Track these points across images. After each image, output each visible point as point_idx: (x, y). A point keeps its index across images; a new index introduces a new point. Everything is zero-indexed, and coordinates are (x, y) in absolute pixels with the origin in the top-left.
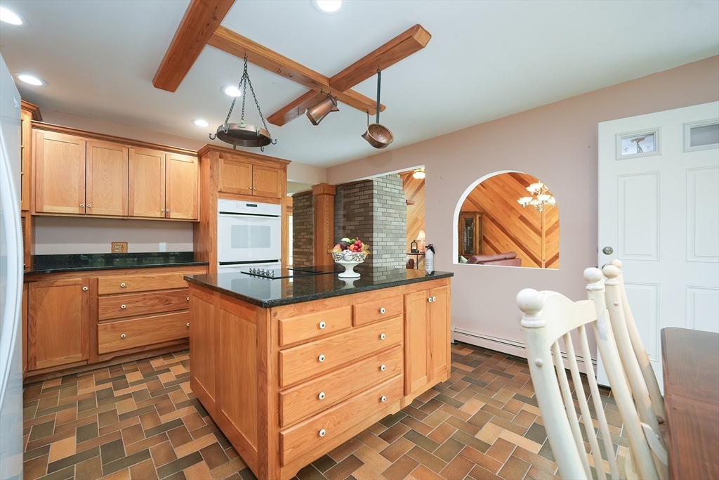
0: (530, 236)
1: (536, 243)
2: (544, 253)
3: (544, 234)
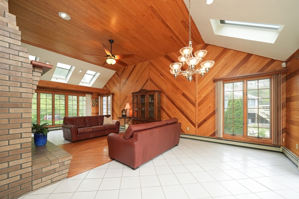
0: (189, 106)
1: (192, 111)
2: (197, 118)
3: (197, 105)
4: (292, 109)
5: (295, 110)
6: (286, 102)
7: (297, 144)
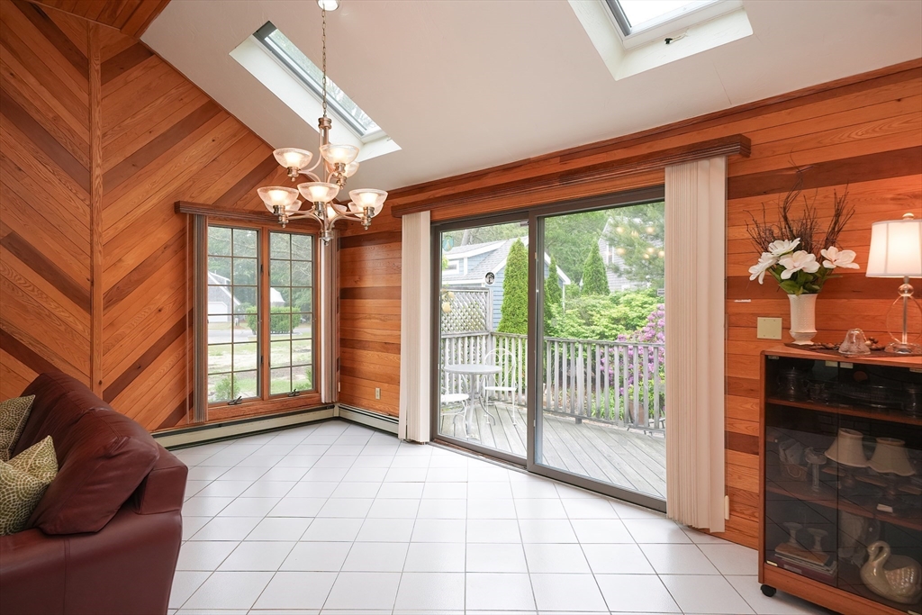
1: (68, 330)
2: (99, 361)
4: (361, 316)
5: (370, 319)
6: (341, 298)
7: (378, 389)
